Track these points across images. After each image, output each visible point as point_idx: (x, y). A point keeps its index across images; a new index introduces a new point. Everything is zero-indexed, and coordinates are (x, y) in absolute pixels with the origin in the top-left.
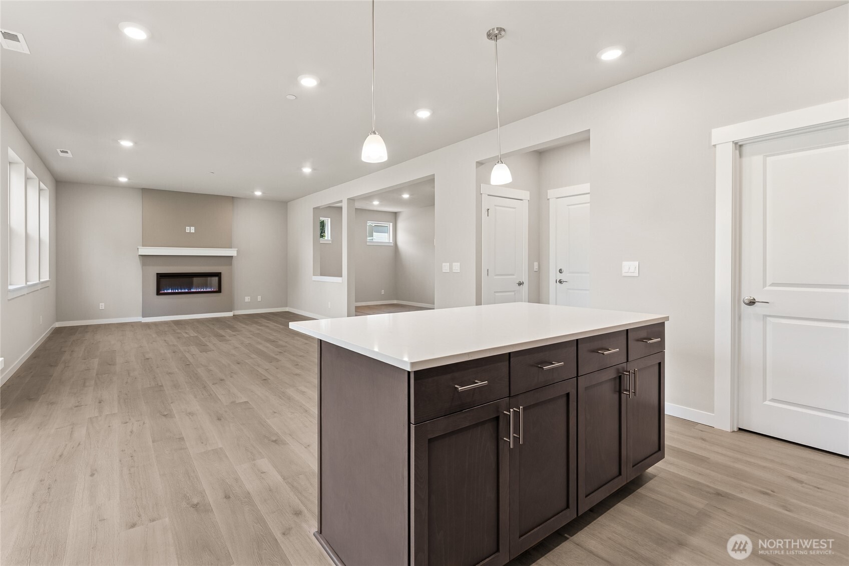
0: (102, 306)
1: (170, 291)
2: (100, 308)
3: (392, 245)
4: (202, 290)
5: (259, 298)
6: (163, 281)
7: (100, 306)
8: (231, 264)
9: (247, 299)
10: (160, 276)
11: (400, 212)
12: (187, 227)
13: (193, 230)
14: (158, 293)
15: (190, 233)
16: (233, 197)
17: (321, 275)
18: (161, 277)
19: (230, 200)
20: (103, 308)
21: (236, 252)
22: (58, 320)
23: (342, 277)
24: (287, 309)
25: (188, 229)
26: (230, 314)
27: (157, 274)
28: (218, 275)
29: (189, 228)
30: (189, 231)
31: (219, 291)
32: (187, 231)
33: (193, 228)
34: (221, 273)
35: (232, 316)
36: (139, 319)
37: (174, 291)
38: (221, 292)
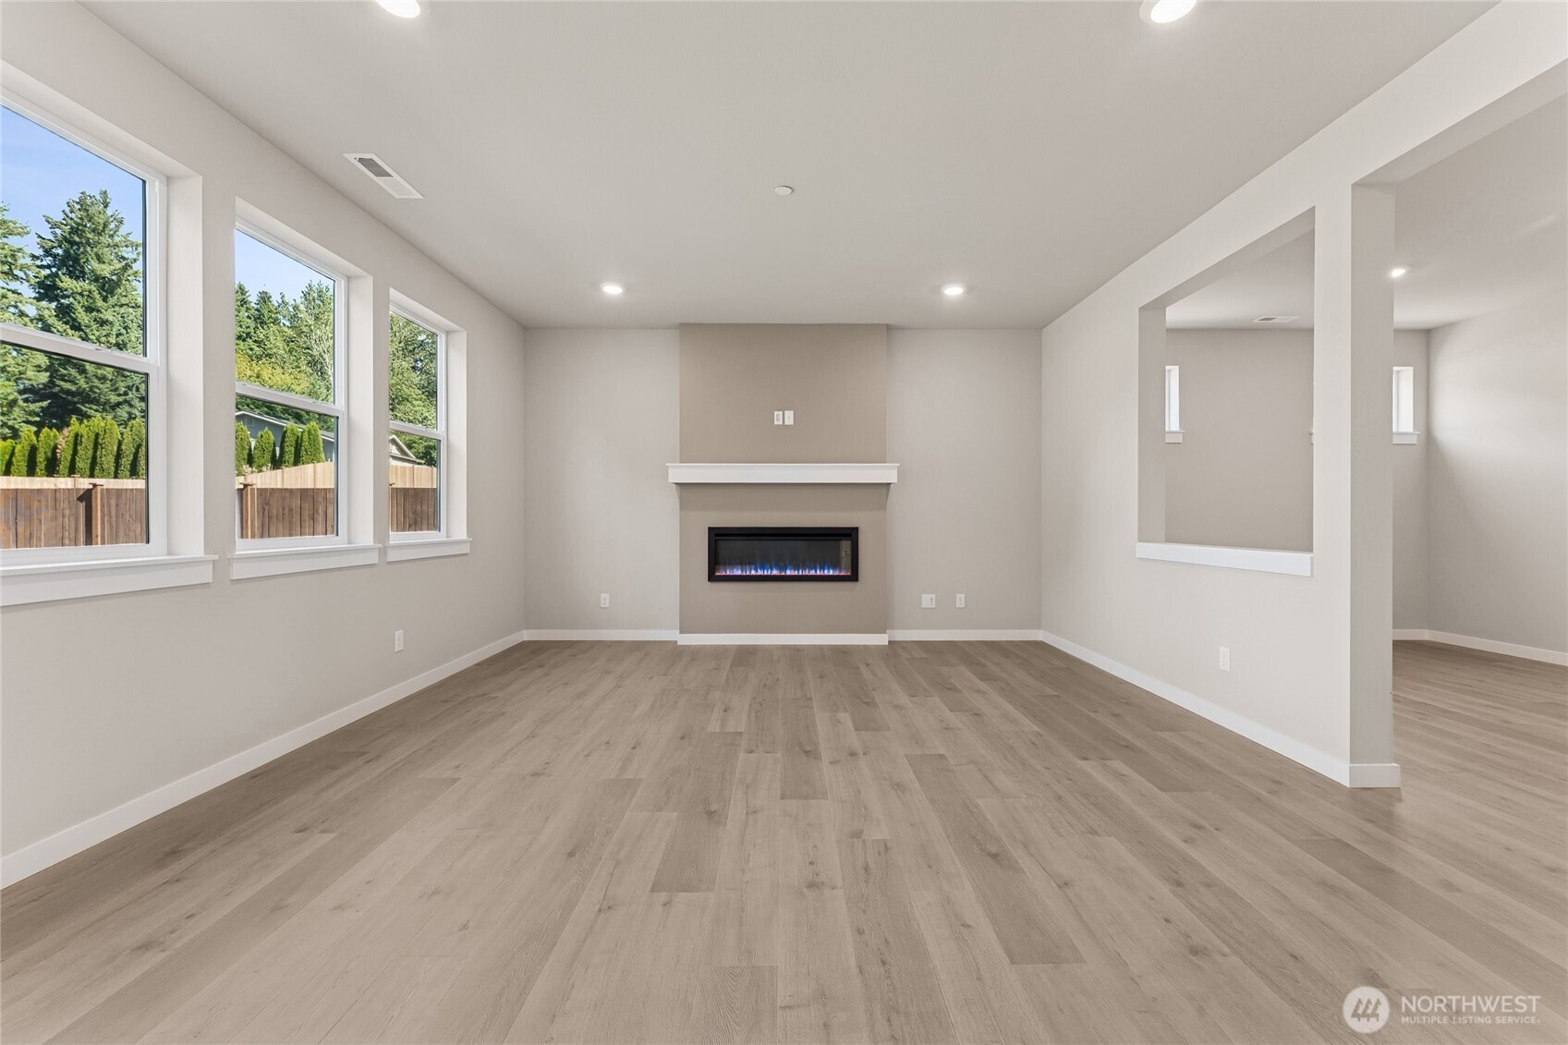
0: (605, 599)
1: (738, 572)
2: (600, 605)
3: (1414, 440)
4: (812, 573)
5: (960, 600)
6: (726, 546)
7: (602, 601)
8: (882, 506)
9: (927, 600)
10: (716, 535)
12: (776, 413)
13: (789, 417)
14: (712, 577)
15: (784, 425)
16: (889, 328)
17: (1169, 540)
18: (718, 537)
19: (883, 335)
20: (607, 606)
21: (896, 472)
23: (1310, 549)
24: (1040, 635)
25: (778, 418)
26: (881, 640)
27: (709, 528)
28: (848, 535)
29: (781, 413)
30: (781, 423)
31: (854, 577)
32: (776, 423)
33: (789, 415)
34: (857, 528)
35: (887, 644)
36: (673, 635)
37: (748, 573)
38: (857, 580)
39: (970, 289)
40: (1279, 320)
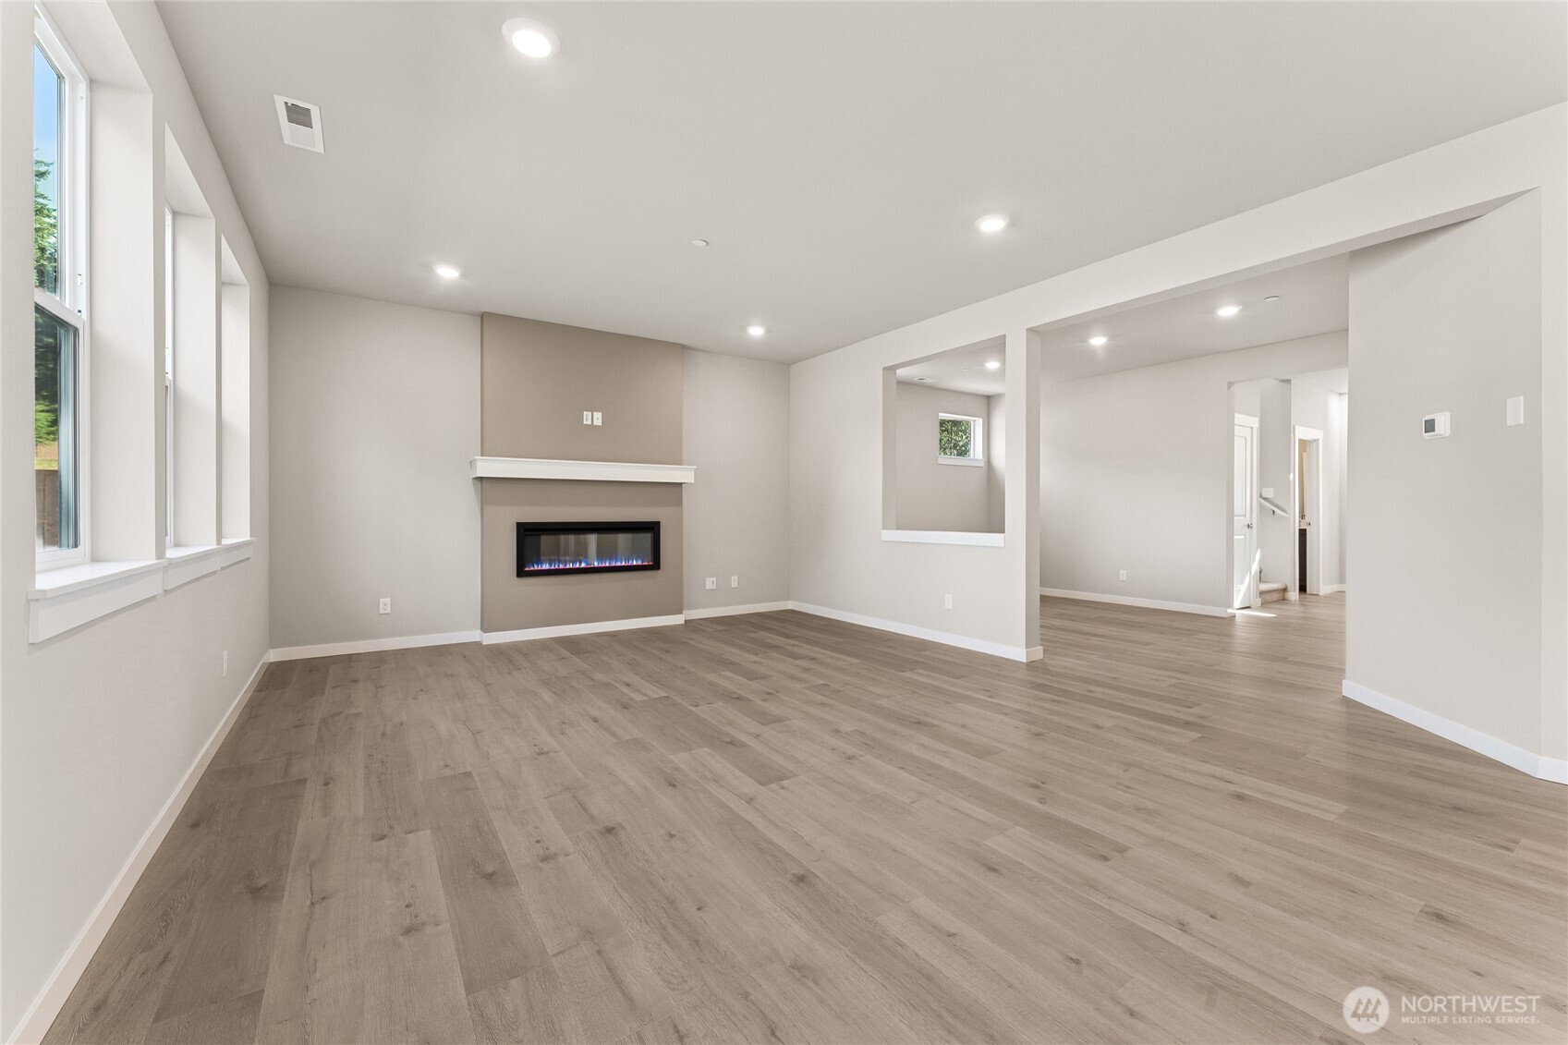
0: (385, 604)
1: (546, 567)
2: (382, 612)
3: (983, 465)
4: (616, 564)
5: (734, 582)
6: (534, 542)
7: (381, 606)
8: (679, 502)
9: (710, 583)
10: (526, 530)
11: (999, 396)
12: (585, 413)
13: (598, 419)
14: (521, 573)
15: (592, 426)
16: (683, 346)
19: (677, 351)
20: (388, 611)
21: (692, 473)
22: (274, 642)
23: (1004, 532)
24: (790, 605)
25: (587, 418)
26: (679, 619)
27: (517, 524)
28: (652, 528)
29: (590, 413)
30: (590, 423)
31: (656, 565)
32: (585, 422)
33: (598, 416)
34: (659, 523)
35: (683, 622)
36: (474, 635)
37: (557, 567)
38: (659, 568)
39: (768, 331)
40: (928, 381)
